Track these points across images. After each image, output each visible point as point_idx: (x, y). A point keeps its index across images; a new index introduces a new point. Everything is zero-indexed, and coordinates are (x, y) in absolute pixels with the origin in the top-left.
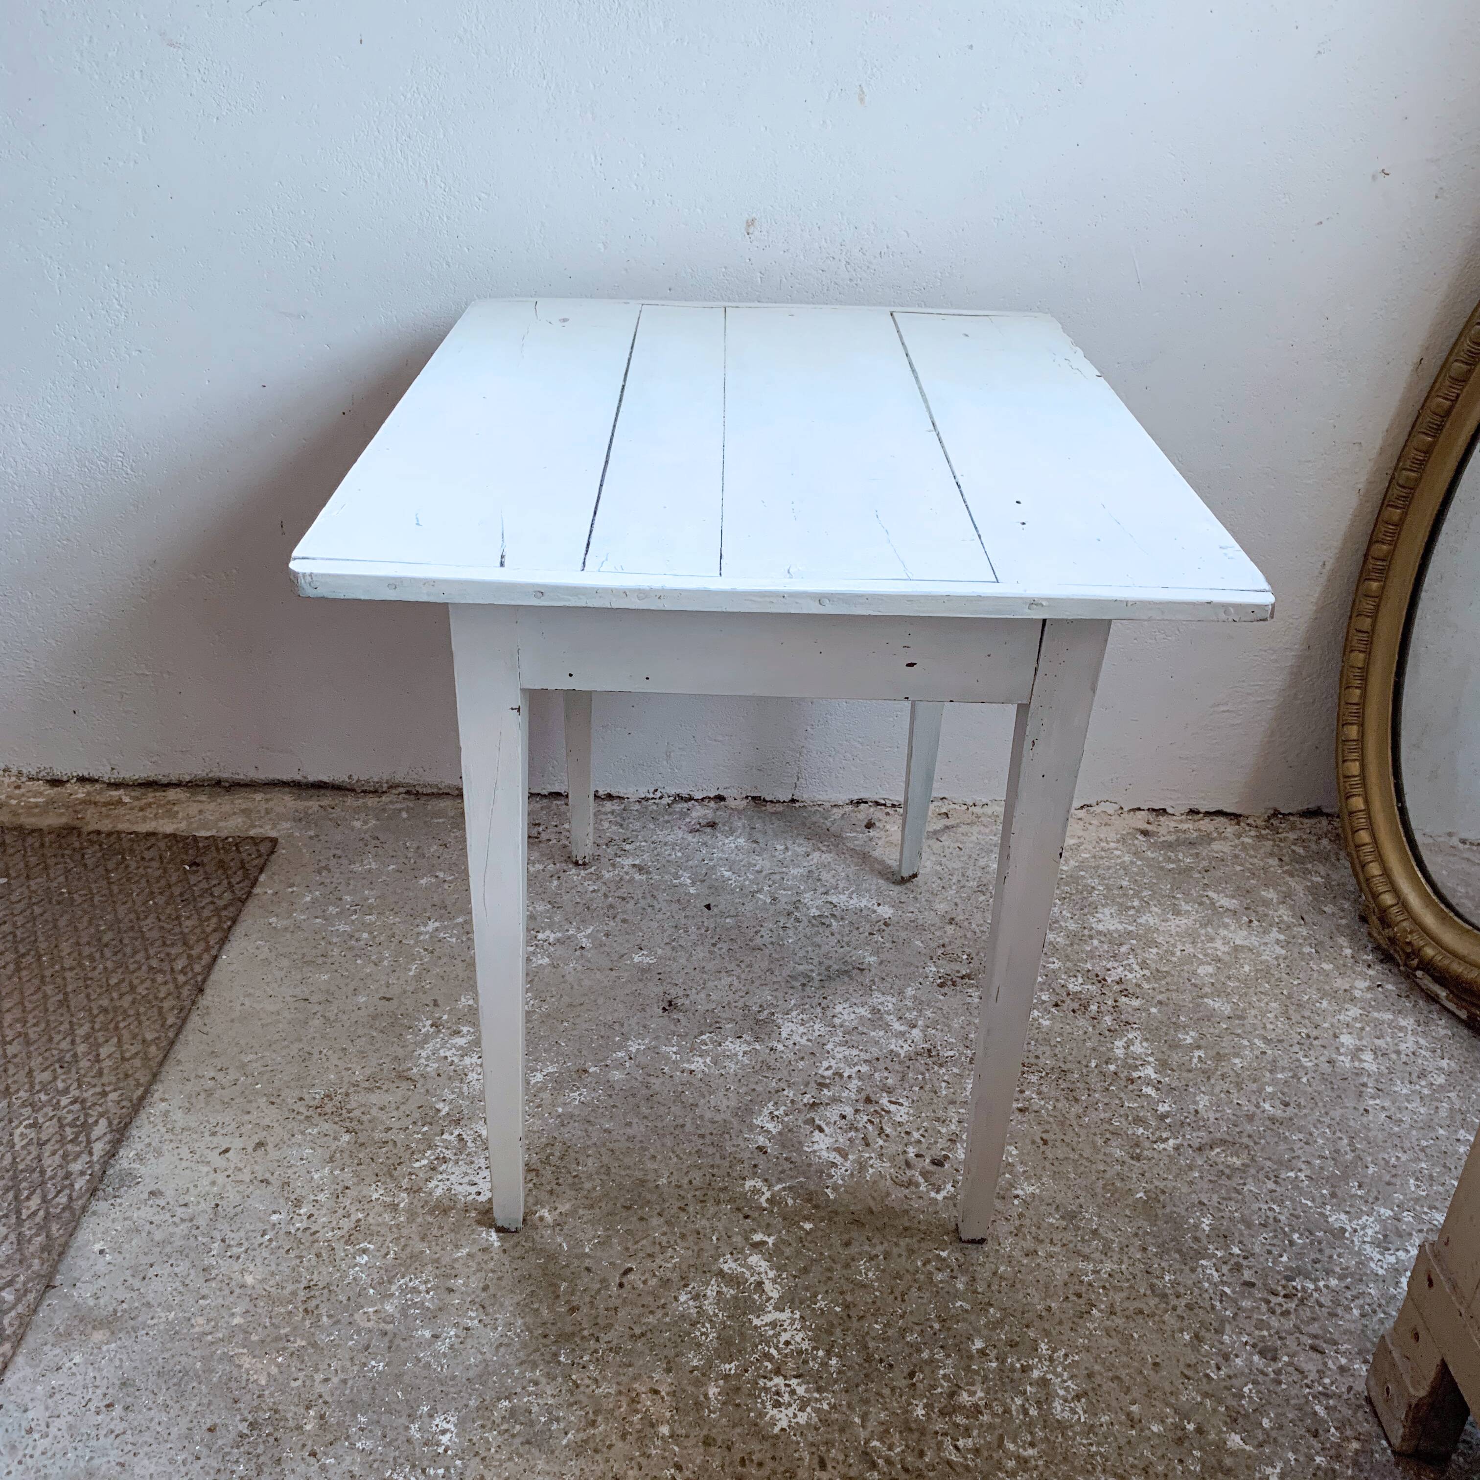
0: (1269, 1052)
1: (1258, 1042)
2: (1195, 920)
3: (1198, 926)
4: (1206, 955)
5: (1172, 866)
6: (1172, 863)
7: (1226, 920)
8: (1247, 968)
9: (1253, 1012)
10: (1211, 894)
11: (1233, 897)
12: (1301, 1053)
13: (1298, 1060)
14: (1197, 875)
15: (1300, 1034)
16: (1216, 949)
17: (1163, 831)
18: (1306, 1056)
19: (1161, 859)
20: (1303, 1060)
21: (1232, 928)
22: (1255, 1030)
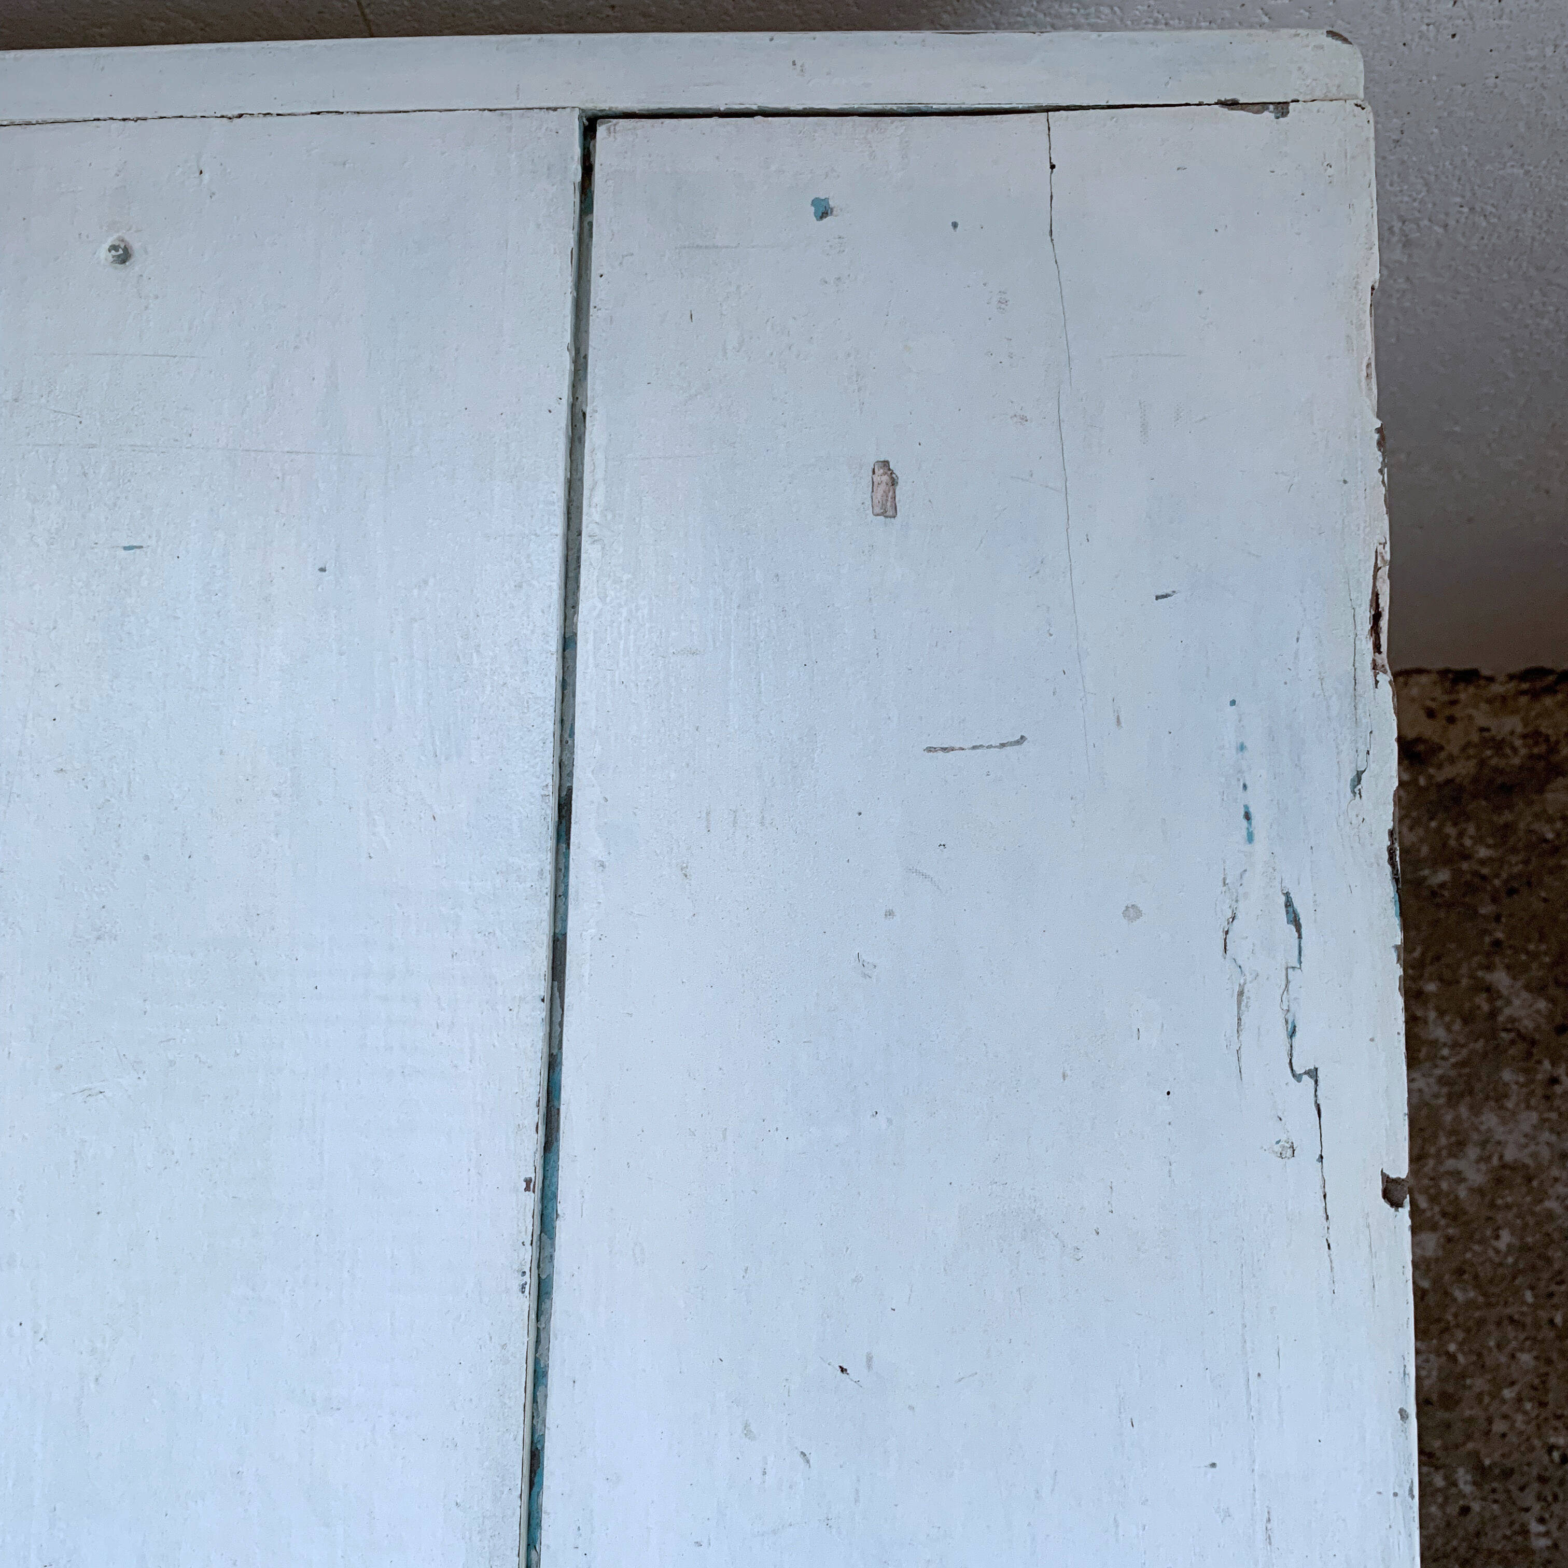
0: (1476, 1507)
1: (1463, 1477)
2: (1442, 1081)
3: (1442, 1101)
4: (1433, 1200)
5: (1443, 875)
6: (1448, 862)
7: (1507, 1075)
8: (1506, 1238)
9: (1479, 1383)
10: (1500, 978)
11: (1538, 989)
12: (1537, 1507)
13: (1525, 1532)
14: (1486, 909)
15: (1551, 1449)
16: (1458, 1176)
17: (1454, 740)
18: (1542, 1520)
19: (1425, 850)
20: (1535, 1528)
21: (1510, 1104)
22: (1469, 1437)
